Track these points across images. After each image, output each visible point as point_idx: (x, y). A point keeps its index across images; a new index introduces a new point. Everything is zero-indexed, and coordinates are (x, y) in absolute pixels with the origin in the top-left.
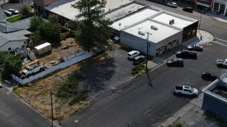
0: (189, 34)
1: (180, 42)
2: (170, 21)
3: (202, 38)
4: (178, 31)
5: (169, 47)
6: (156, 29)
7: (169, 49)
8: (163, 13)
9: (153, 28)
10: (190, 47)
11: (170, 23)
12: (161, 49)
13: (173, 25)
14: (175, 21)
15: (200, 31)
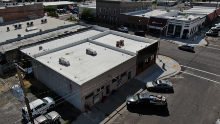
0: (147, 60)
1: (133, 74)
2: (117, 42)
3: (165, 67)
4: (130, 57)
5: (114, 86)
6: (93, 54)
7: (114, 91)
8: (110, 33)
9: (89, 52)
10: (150, 84)
11: (118, 45)
12: (95, 93)
13: (122, 48)
14: (124, 43)
15: (159, 56)
